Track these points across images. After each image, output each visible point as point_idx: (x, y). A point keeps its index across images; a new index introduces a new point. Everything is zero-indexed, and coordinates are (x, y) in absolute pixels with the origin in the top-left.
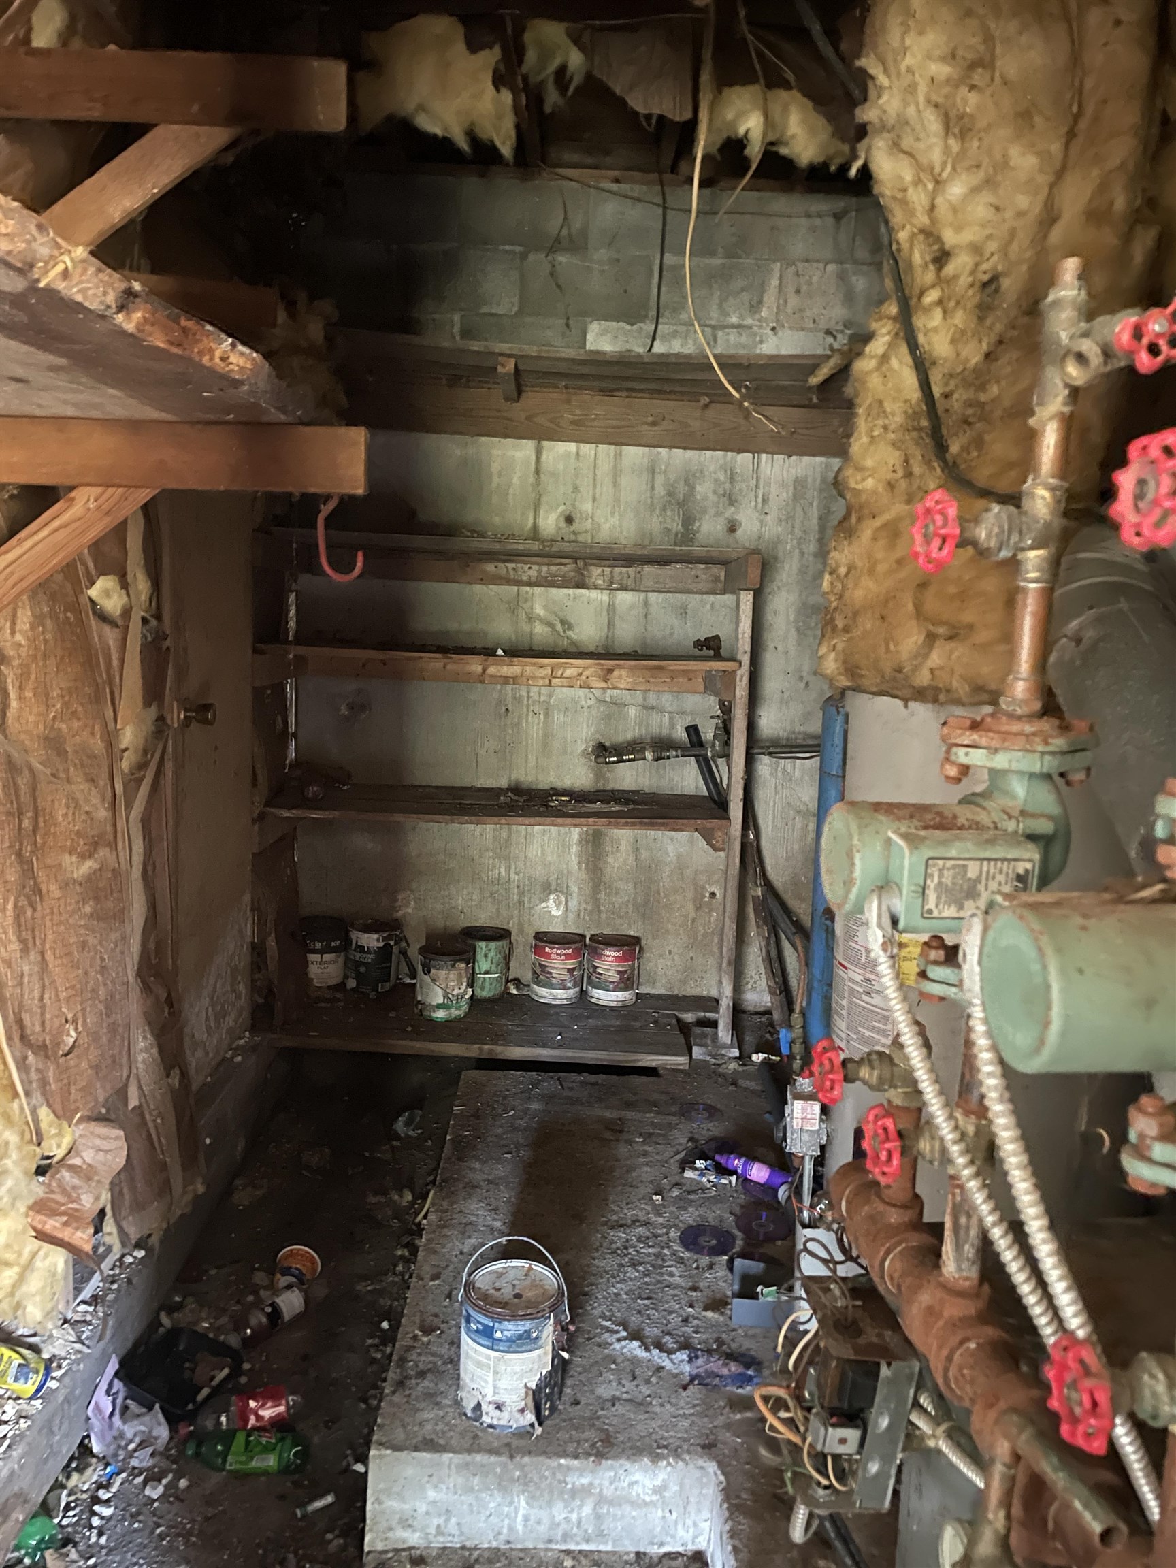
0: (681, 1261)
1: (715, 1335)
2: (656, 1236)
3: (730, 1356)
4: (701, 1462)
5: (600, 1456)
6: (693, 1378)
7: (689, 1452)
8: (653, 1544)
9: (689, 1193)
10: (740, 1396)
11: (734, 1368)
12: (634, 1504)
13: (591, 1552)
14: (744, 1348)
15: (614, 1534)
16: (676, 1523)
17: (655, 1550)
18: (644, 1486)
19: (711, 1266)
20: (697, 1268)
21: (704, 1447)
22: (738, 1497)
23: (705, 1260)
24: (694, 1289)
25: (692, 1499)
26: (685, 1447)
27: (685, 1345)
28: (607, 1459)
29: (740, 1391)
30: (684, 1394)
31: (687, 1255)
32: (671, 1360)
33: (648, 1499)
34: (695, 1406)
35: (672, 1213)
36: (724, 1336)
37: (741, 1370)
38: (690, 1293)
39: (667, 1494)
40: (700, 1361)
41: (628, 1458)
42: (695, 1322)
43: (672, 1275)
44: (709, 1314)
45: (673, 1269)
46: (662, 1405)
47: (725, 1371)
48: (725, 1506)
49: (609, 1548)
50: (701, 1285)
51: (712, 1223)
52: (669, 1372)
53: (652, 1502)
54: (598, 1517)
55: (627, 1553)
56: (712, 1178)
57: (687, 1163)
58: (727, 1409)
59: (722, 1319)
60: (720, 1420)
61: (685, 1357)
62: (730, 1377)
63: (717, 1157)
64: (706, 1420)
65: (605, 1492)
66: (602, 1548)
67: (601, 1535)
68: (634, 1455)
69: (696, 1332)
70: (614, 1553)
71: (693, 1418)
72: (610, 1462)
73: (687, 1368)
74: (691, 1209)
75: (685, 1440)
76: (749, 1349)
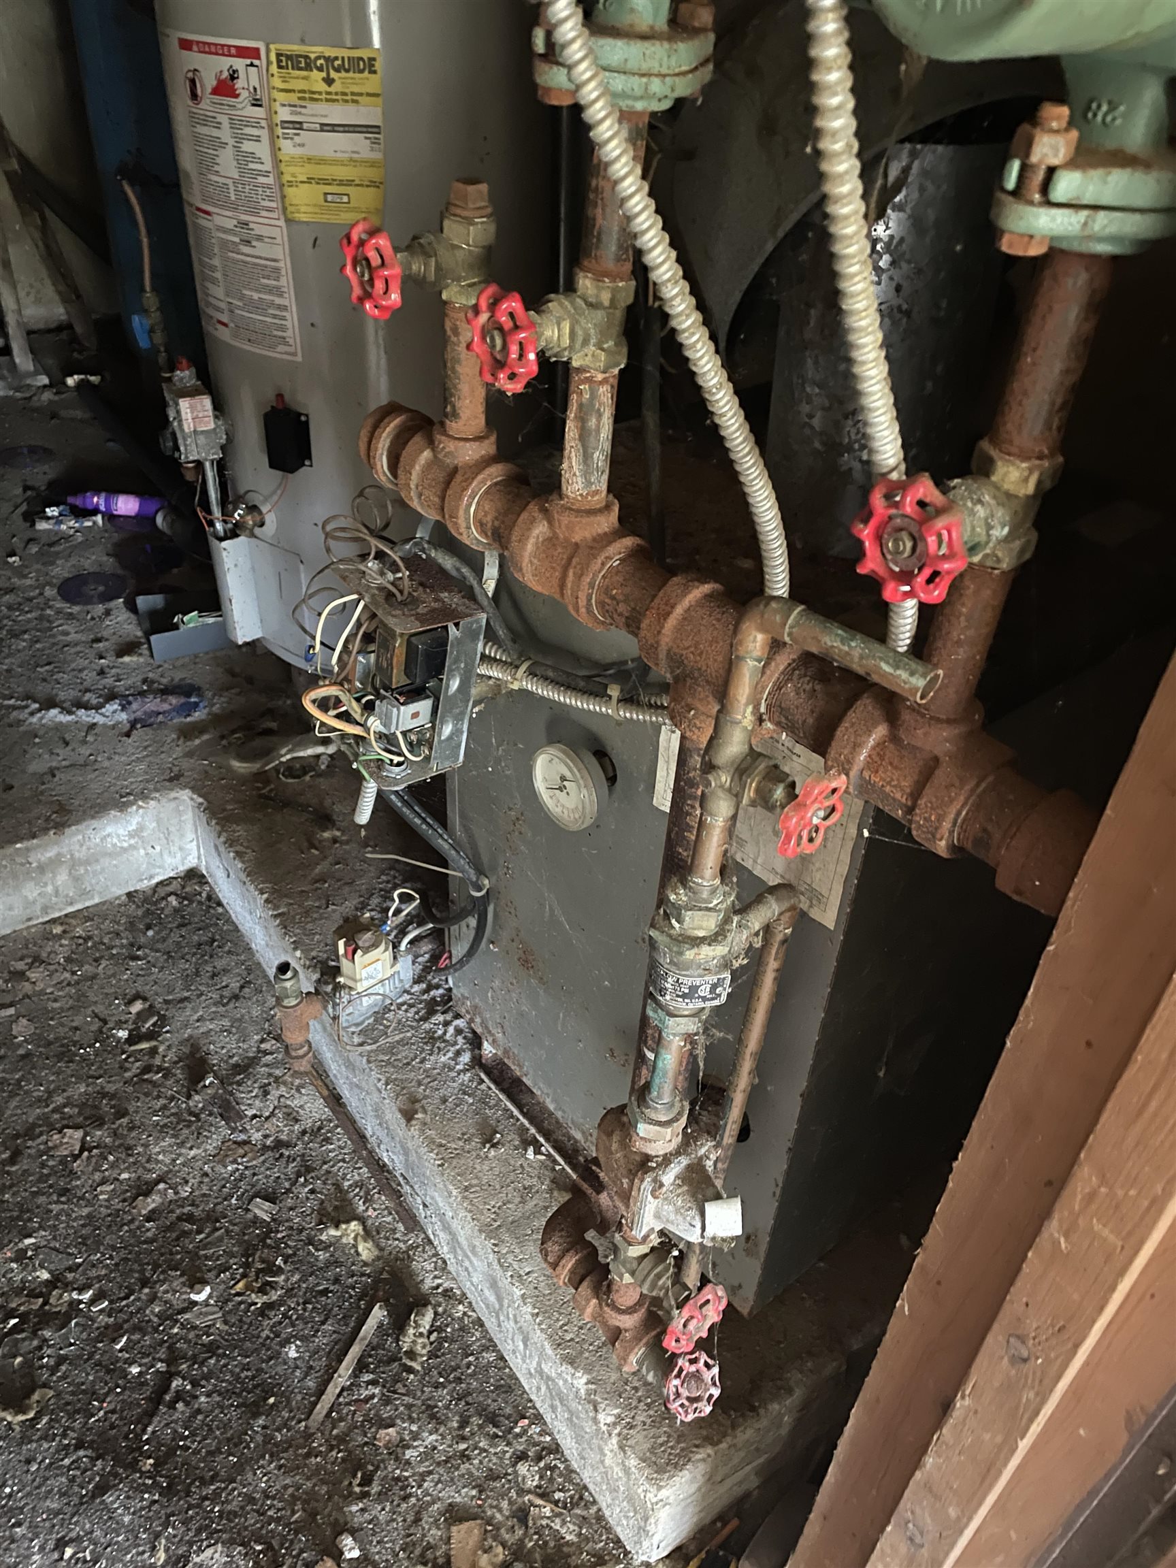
0: (71, 616)
1: (140, 678)
2: (30, 600)
3: (165, 692)
4: (173, 794)
5: (60, 827)
6: (133, 724)
7: (157, 790)
8: (142, 880)
9: (51, 545)
10: (190, 723)
11: (174, 700)
12: (110, 855)
13: (78, 911)
14: (177, 680)
15: (98, 888)
16: (161, 854)
17: (145, 885)
18: (118, 836)
19: (108, 613)
20: (93, 619)
21: (171, 780)
22: (225, 810)
23: (99, 609)
24: (98, 640)
25: (172, 829)
26: (151, 787)
27: (111, 697)
28: (69, 826)
29: (189, 719)
30: (130, 740)
31: (76, 609)
32: (101, 714)
33: (125, 845)
34: (146, 748)
35: (37, 571)
36: (151, 675)
37: (183, 700)
38: (95, 645)
39: (145, 834)
40: (135, 706)
41: (93, 817)
42: (113, 671)
43: (67, 634)
44: (127, 659)
45: (65, 627)
46: (109, 758)
47: (166, 707)
48: (214, 822)
49: (97, 900)
50: (105, 634)
51: (91, 570)
52: (104, 725)
53: (130, 846)
54: (76, 879)
55: (118, 898)
56: (72, 523)
57: (33, 514)
58: (182, 740)
59: (142, 660)
60: (178, 752)
61: (116, 707)
62: (174, 710)
63: (70, 500)
64: (163, 756)
65: (77, 855)
66: (88, 904)
67: (85, 894)
68: (97, 812)
69: (119, 680)
70: (103, 903)
71: (148, 759)
72: (73, 828)
73: (124, 716)
74: (59, 562)
75: (148, 781)
76: (182, 680)
